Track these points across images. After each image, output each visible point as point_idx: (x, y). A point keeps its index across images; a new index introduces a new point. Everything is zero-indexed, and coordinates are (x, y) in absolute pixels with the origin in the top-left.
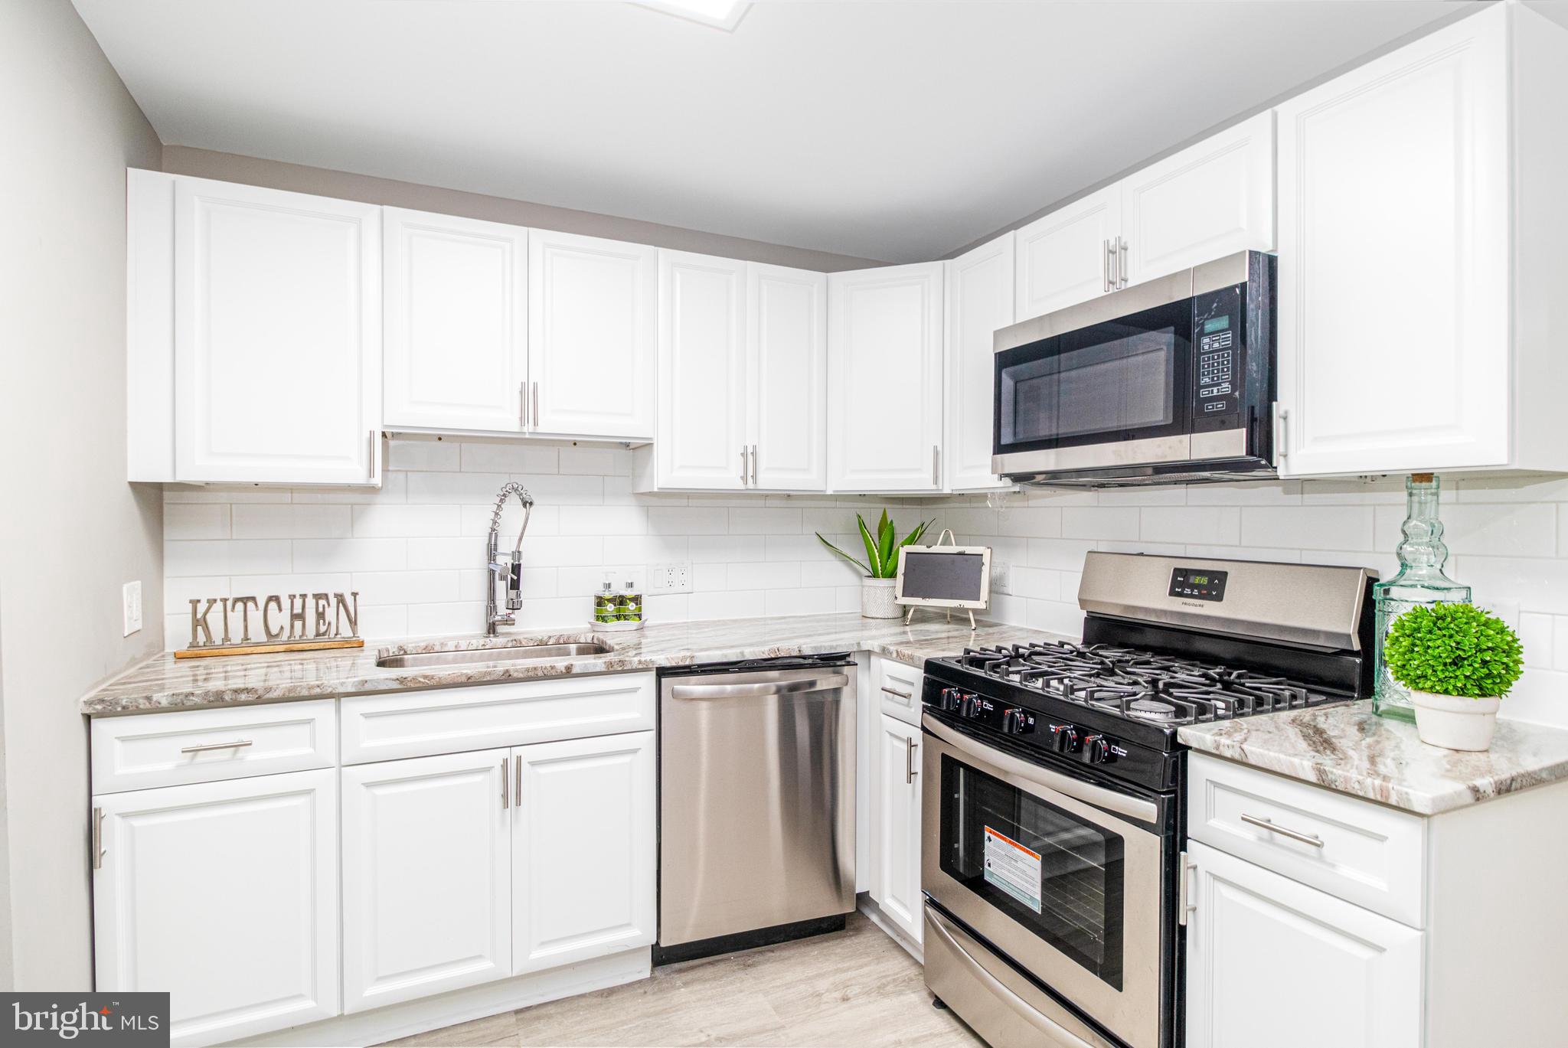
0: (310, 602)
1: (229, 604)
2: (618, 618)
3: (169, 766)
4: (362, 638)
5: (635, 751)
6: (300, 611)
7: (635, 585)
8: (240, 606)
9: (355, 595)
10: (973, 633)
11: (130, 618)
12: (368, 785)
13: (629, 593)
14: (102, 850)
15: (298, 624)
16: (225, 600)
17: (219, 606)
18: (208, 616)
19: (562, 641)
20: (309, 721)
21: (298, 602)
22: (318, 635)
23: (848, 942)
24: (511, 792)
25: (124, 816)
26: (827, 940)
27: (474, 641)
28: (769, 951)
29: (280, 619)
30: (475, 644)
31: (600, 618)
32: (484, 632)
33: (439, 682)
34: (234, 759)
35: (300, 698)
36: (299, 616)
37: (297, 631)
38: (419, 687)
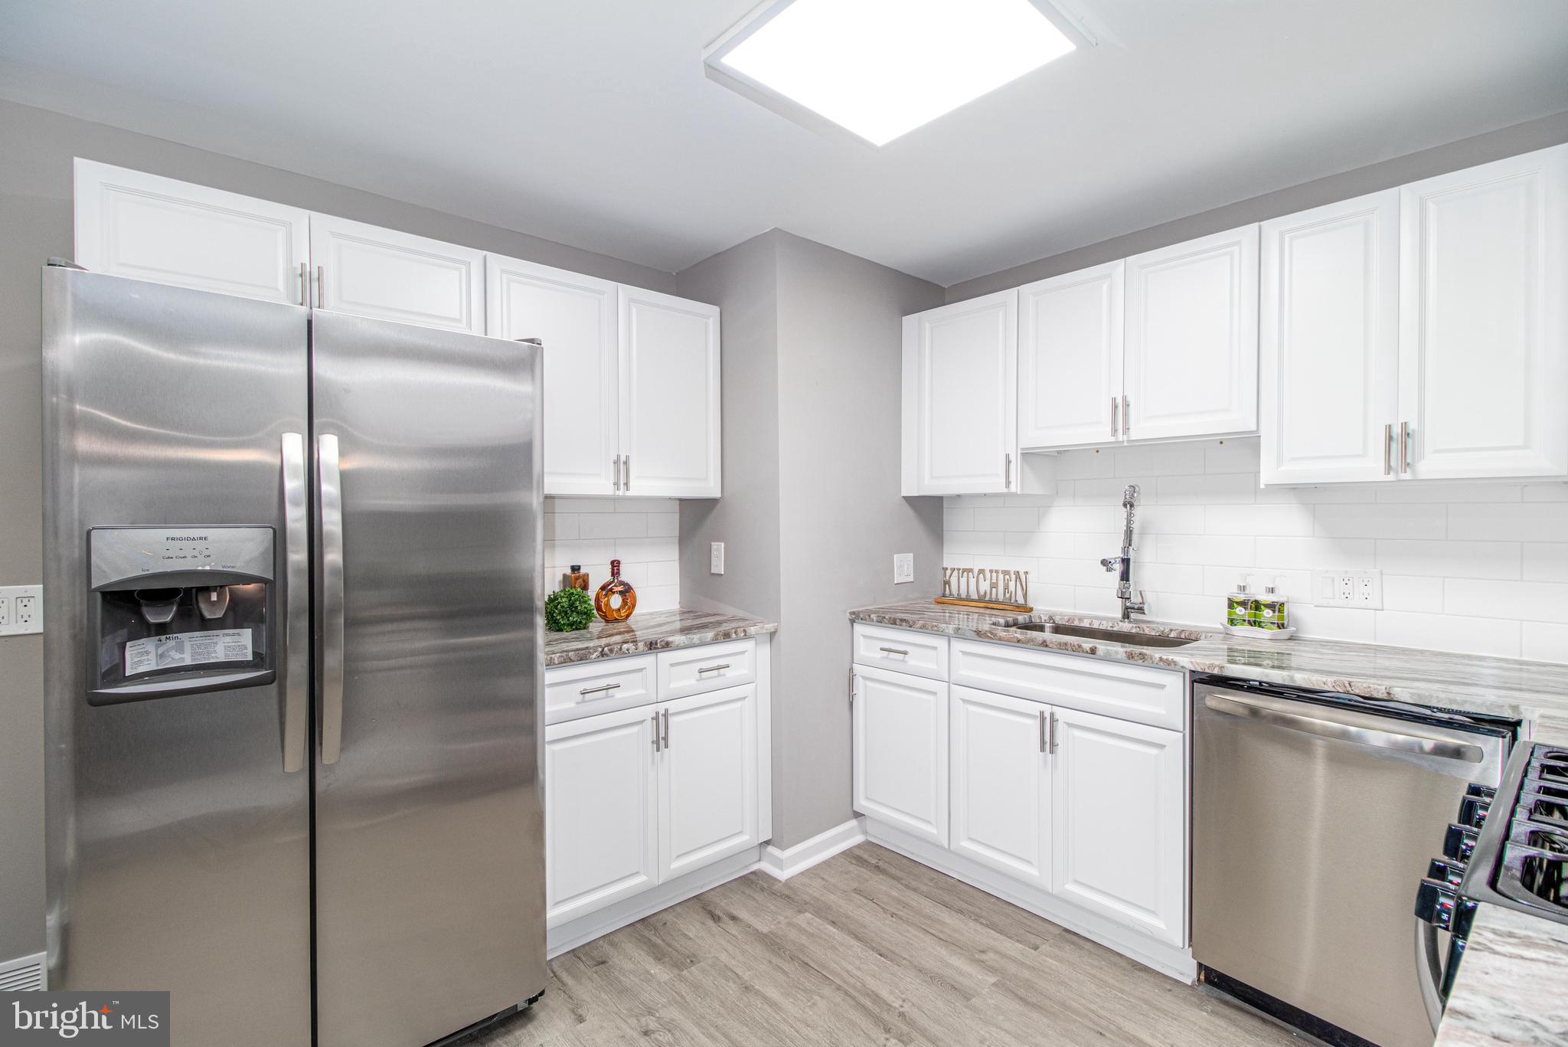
0: (1001, 577)
1: (961, 571)
2: (1252, 623)
3: (877, 657)
4: (1031, 606)
6: (995, 582)
7: (1276, 590)
8: (965, 575)
9: (1026, 574)
11: (900, 576)
12: (965, 701)
13: (1265, 598)
14: (854, 693)
15: (994, 592)
16: (959, 569)
17: (956, 571)
18: (951, 579)
20: (935, 648)
22: (1006, 601)
24: (1048, 742)
25: (863, 677)
27: (1104, 622)
29: (985, 586)
30: (1105, 626)
31: (1232, 622)
32: (1119, 615)
33: (1000, 639)
34: (903, 661)
35: (929, 631)
36: (994, 586)
37: (994, 596)
38: (990, 640)
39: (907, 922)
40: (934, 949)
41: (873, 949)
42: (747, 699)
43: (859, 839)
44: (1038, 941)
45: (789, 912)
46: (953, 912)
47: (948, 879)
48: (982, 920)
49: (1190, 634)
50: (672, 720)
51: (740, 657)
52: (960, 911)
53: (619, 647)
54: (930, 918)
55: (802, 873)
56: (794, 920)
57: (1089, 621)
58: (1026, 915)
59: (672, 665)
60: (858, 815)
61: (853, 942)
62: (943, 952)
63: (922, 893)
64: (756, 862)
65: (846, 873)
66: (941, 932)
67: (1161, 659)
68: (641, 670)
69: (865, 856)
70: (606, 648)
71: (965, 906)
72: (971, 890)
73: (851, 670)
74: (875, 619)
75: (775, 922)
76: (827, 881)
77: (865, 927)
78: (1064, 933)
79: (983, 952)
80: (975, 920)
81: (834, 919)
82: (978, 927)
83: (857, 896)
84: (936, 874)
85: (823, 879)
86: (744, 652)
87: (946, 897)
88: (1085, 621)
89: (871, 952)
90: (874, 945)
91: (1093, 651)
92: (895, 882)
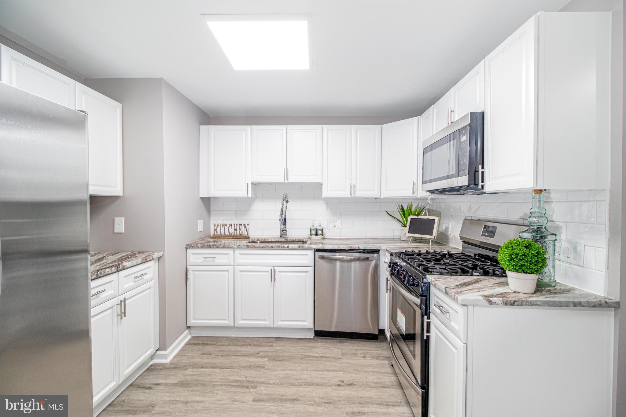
0: (238, 227)
1: (221, 226)
2: (316, 235)
3: (201, 261)
4: (249, 236)
5: (307, 272)
6: (236, 228)
7: (322, 226)
8: (223, 227)
9: (248, 225)
10: (431, 247)
11: (199, 228)
12: (240, 271)
14: (188, 278)
15: (236, 232)
16: (220, 225)
17: (219, 226)
18: (217, 229)
19: (299, 241)
20: (228, 254)
21: (236, 226)
22: (240, 235)
23: (376, 343)
24: (273, 278)
25: (193, 271)
26: (370, 341)
27: (276, 239)
28: (350, 340)
29: (232, 230)
30: (276, 240)
31: (311, 235)
32: (280, 237)
33: (256, 248)
34: (213, 261)
35: (226, 248)
36: (236, 230)
37: (235, 234)
38: (251, 248)
39: (228, 356)
40: (243, 359)
41: (224, 368)
42: (151, 288)
43: (189, 337)
44: (271, 344)
45: (181, 372)
46: (241, 347)
47: (232, 338)
48: (251, 345)
49: (301, 240)
50: (127, 302)
51: (149, 268)
52: (243, 345)
53: (104, 271)
54: (235, 351)
55: (174, 357)
56: (185, 373)
57: (271, 239)
58: (263, 338)
59: (125, 277)
60: (189, 327)
61: (214, 370)
62: (247, 359)
63: (226, 345)
64: (151, 361)
65: (193, 350)
66: (242, 353)
67: (308, 247)
68: (111, 282)
69: (196, 342)
70: (99, 273)
71: (243, 343)
72: (242, 338)
73: (187, 268)
74: (200, 246)
75: (177, 378)
76: (188, 356)
77: (215, 364)
78: (276, 339)
79: (258, 353)
80: (249, 346)
81: (201, 366)
82: (252, 347)
83: (204, 356)
84: (227, 338)
85: (185, 356)
86: (150, 267)
87: (236, 343)
88: (270, 239)
89: (224, 370)
90: (223, 367)
91: (288, 247)
92: (214, 346)
